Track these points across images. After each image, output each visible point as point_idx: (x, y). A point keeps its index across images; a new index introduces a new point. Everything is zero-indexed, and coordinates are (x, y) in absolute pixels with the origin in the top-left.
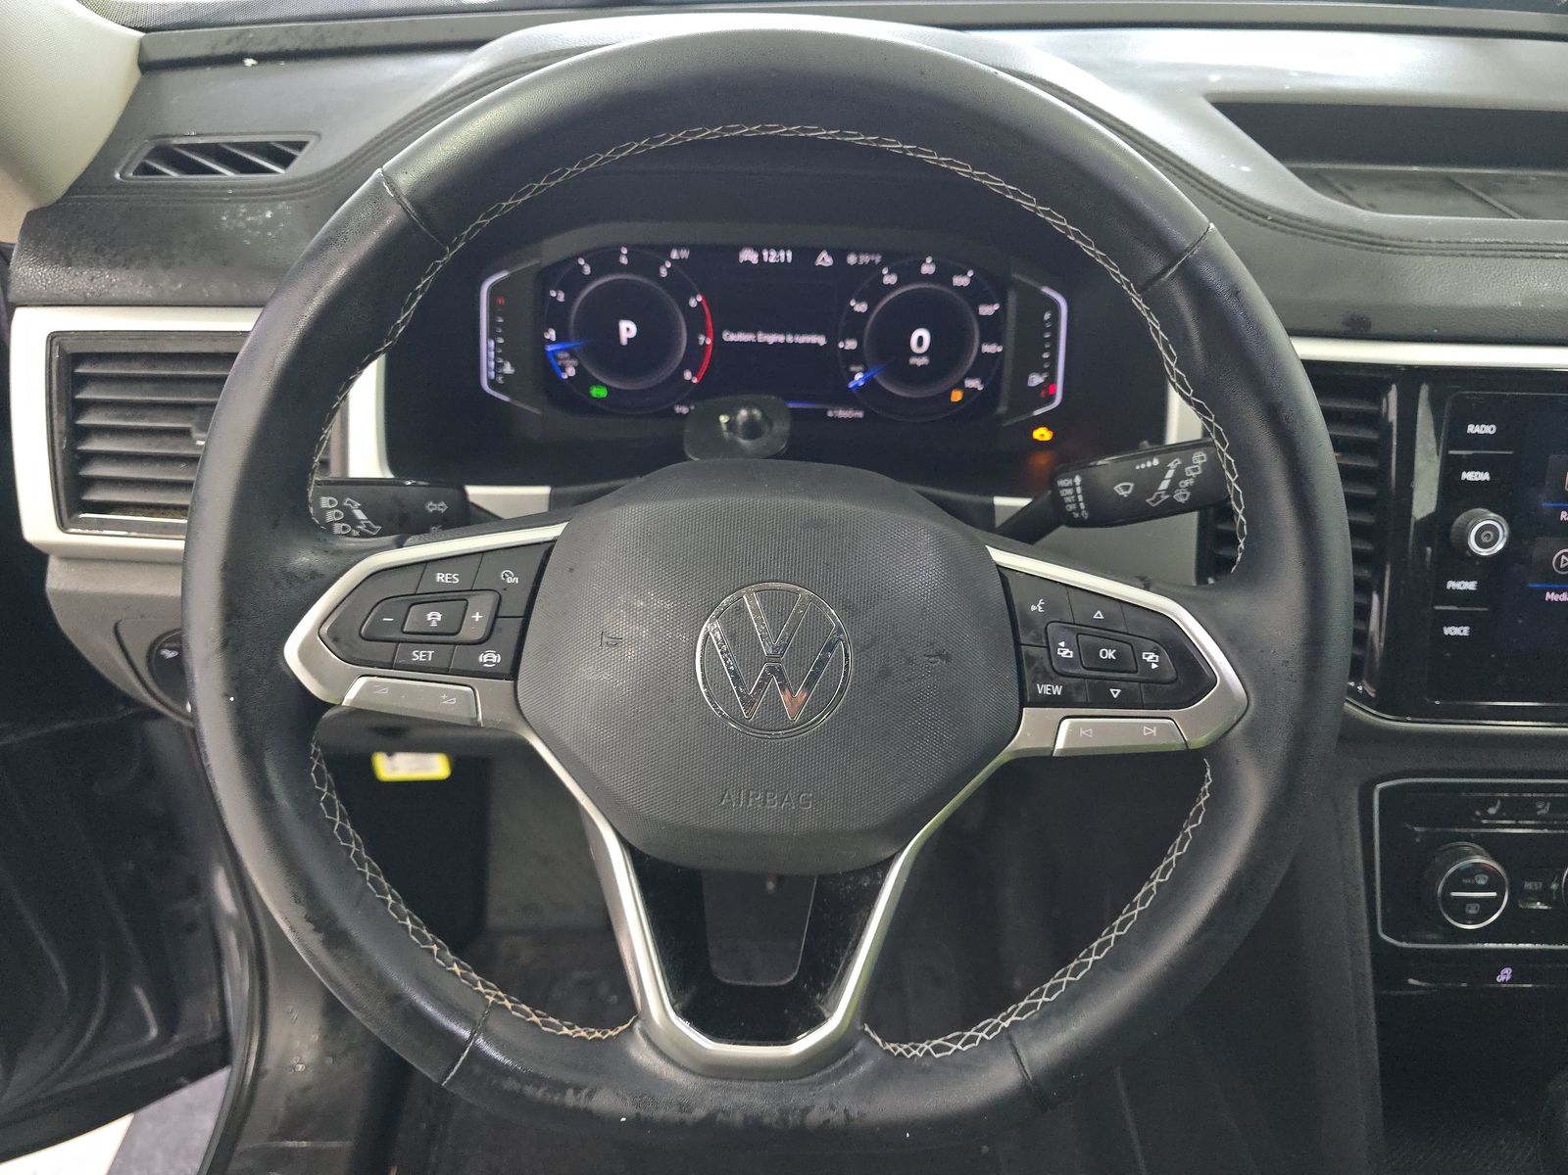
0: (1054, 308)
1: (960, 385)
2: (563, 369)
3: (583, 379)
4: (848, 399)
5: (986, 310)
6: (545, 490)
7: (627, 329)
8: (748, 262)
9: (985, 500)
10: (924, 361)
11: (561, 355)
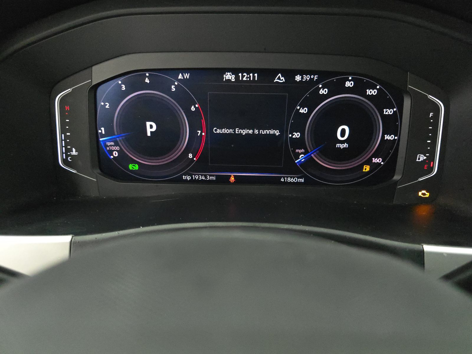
0: (437, 109)
1: (369, 162)
2: (111, 152)
3: (123, 159)
4: (294, 170)
5: (388, 112)
6: (67, 239)
7: (151, 127)
8: (229, 81)
9: (415, 247)
10: (346, 145)
11: (109, 144)
